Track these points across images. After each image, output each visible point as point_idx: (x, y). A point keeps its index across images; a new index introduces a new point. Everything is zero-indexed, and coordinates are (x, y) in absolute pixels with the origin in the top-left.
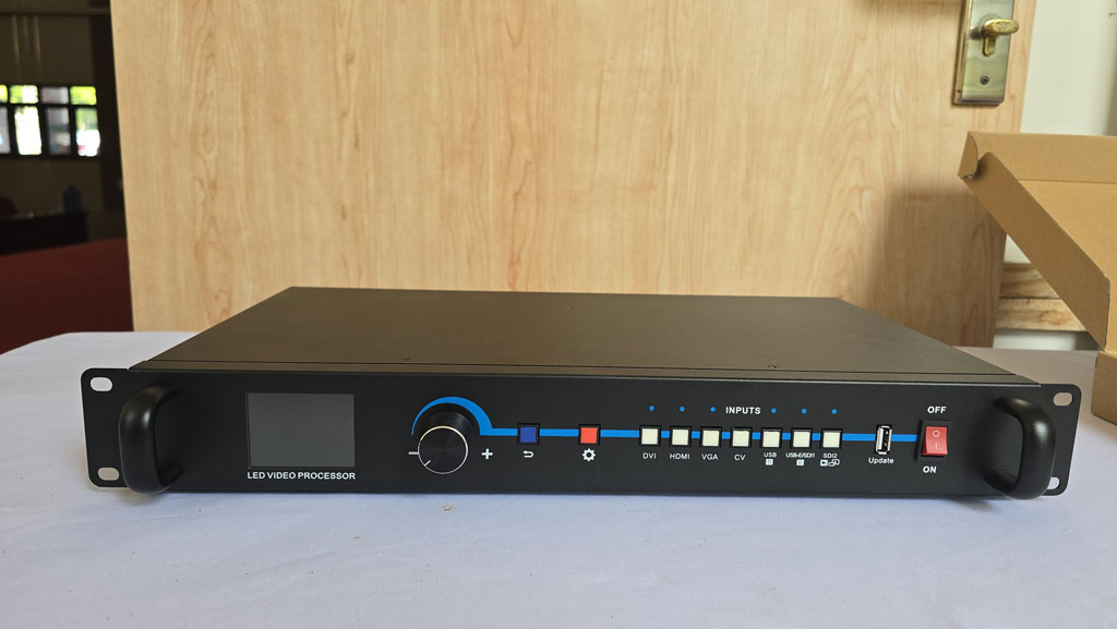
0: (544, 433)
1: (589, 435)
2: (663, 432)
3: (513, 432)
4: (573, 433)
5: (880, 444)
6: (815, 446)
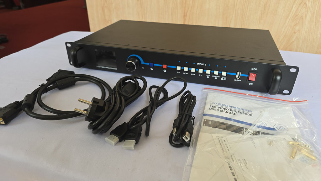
0: (155, 65)
1: (165, 66)
2: (182, 68)
3: (148, 64)
4: (161, 66)
5: (237, 76)
6: (220, 75)
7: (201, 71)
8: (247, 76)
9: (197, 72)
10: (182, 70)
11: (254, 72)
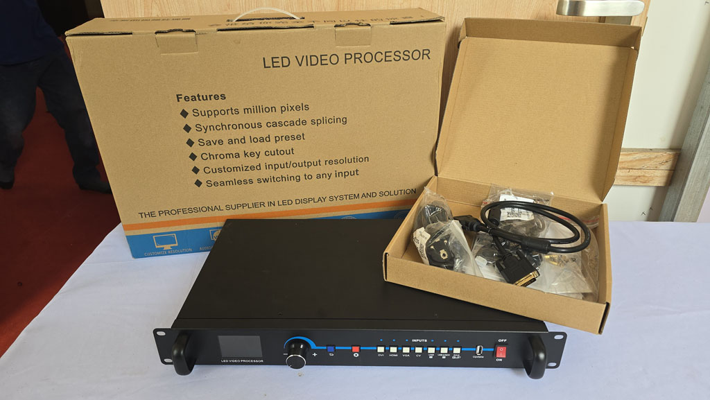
0: (336, 348)
1: (356, 349)
2: (386, 348)
3: (325, 348)
4: (350, 348)
5: (478, 351)
6: (450, 352)
7: (419, 350)
8: (492, 350)
9: (412, 352)
10: (387, 352)
11: (502, 344)
